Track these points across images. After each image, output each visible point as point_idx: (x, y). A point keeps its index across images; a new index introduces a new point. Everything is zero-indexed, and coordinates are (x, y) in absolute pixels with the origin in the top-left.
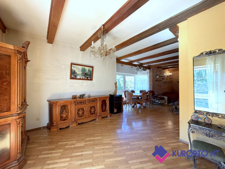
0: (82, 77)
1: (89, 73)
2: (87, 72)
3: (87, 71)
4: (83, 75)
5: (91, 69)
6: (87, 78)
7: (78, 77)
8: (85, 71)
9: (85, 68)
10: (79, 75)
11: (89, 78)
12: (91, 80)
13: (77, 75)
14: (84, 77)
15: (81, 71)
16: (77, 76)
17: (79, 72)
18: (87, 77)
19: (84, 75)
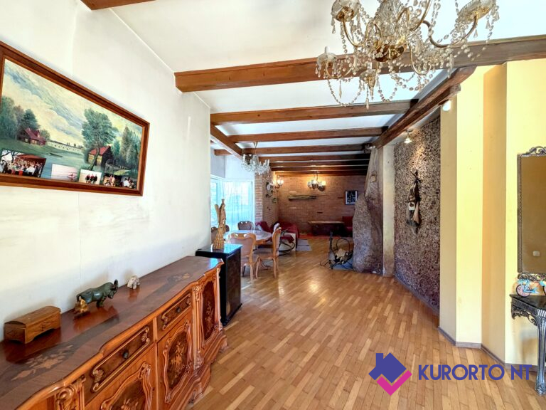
0: (85, 173)
1: (128, 156)
2: (117, 144)
3: (119, 138)
4: (92, 158)
5: (137, 133)
6: (119, 178)
7: (58, 171)
8: (107, 136)
9: (105, 118)
10: (66, 157)
11: (126, 183)
12: (137, 191)
13: (53, 153)
14: (99, 175)
15: (79, 132)
16: (49, 159)
17: (68, 133)
18: (116, 173)
19: (100, 159)
